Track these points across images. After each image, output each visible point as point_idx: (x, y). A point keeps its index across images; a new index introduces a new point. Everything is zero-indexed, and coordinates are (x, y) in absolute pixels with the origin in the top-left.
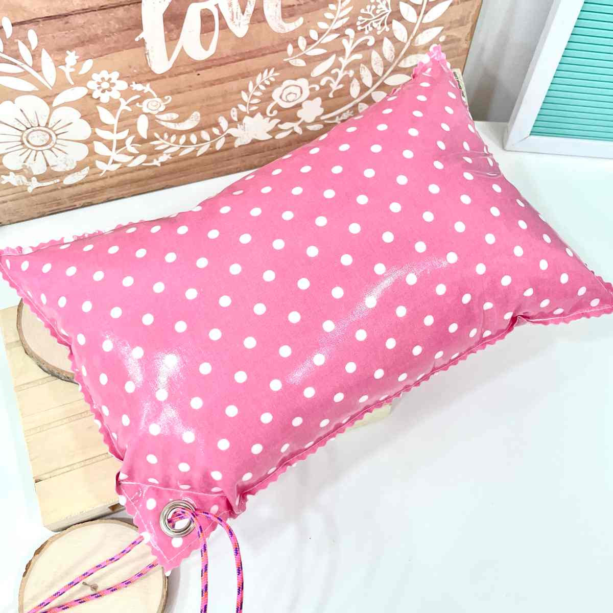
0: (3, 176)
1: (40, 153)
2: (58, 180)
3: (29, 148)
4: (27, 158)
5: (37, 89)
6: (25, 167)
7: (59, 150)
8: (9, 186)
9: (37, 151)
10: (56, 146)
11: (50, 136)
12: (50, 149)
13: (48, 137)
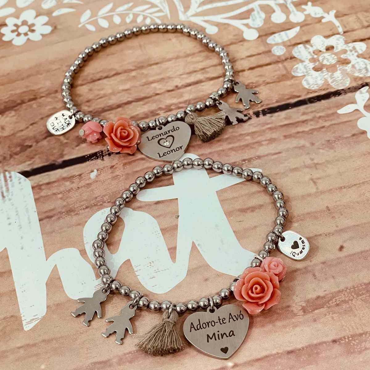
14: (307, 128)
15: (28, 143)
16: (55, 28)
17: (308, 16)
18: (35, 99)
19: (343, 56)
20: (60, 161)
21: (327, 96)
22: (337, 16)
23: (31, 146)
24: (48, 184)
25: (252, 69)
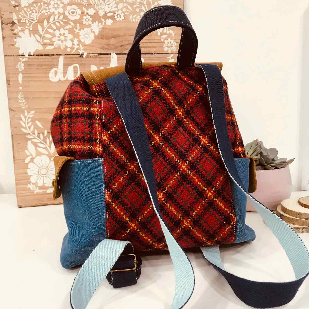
0: (29, 184)
1: (42, 177)
2: (45, 190)
3: (39, 175)
4: (38, 179)
5: (48, 154)
6: (36, 182)
7: (49, 177)
8: (29, 189)
9: (42, 176)
10: (48, 176)
11: (47, 171)
12: (46, 176)
13: (46, 171)
14: (161, 59)
15: (117, 47)
16: (125, 18)
17: (170, 32)
18: (119, 36)
19: (172, 45)
20: (122, 53)
21: (166, 53)
22: (174, 35)
23: (117, 48)
24: (120, 57)
25: (157, 43)
